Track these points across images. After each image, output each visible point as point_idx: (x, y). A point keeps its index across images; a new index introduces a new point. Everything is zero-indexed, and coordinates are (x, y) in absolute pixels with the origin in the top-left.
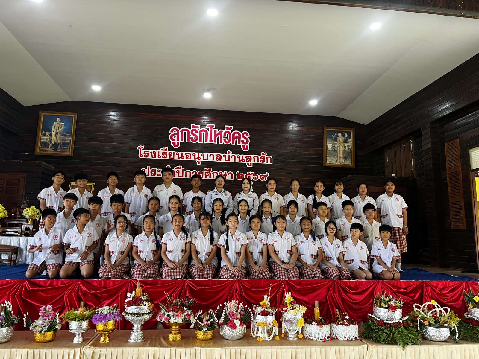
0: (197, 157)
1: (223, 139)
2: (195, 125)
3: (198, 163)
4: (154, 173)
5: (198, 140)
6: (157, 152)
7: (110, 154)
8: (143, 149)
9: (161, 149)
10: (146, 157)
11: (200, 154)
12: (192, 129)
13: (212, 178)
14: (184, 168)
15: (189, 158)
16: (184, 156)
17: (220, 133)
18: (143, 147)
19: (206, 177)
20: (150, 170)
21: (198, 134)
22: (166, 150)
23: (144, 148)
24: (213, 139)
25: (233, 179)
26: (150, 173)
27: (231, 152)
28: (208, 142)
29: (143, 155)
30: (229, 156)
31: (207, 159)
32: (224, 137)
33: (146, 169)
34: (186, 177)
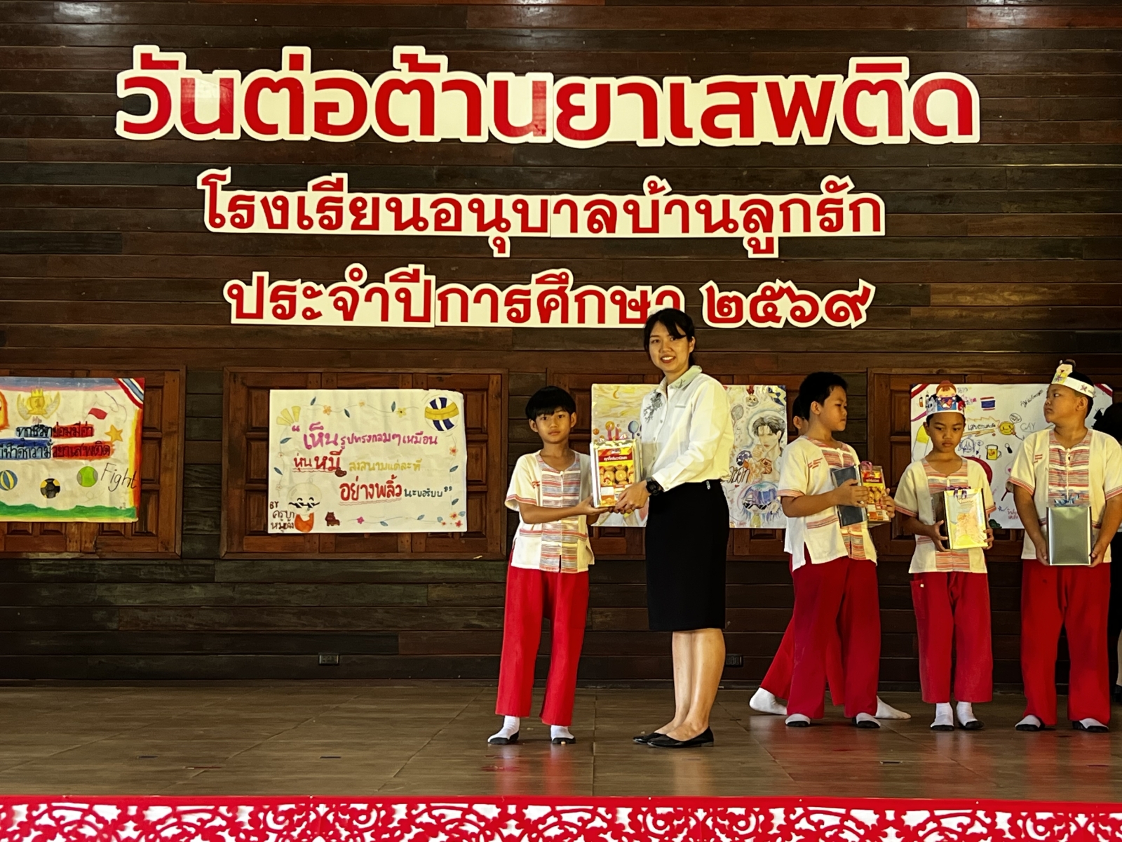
0: (490, 216)
3: (496, 249)
4: (286, 303)
6: (292, 197)
8: (224, 188)
9: (311, 184)
10: (241, 225)
11: (508, 200)
14: (433, 278)
15: (451, 223)
16: (428, 213)
18: (223, 178)
20: (268, 291)
22: (338, 186)
23: (228, 181)
26: (268, 306)
27: (665, 184)
29: (228, 216)
30: (655, 203)
31: (544, 227)
33: (249, 283)
34: (444, 317)
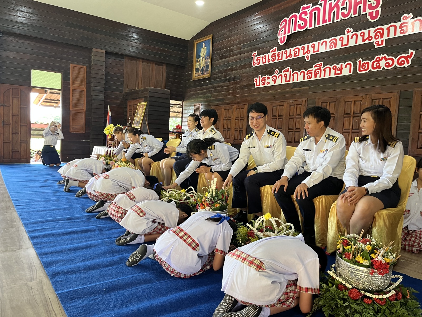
0: (306, 50)
1: (341, 12)
2: (305, 6)
3: (306, 59)
4: (264, 81)
5: (308, 26)
7: (233, 68)
8: (256, 56)
9: (270, 51)
10: (258, 64)
11: (310, 45)
12: (301, 11)
13: (322, 77)
14: (291, 70)
15: (298, 54)
16: (292, 53)
17: (337, 5)
19: (316, 77)
20: (261, 79)
21: (307, 18)
23: (257, 54)
24: (327, 18)
25: (351, 73)
26: (261, 83)
27: (351, 29)
28: (321, 24)
29: (256, 62)
30: (348, 36)
31: (318, 50)
32: (342, 9)
33: (258, 78)
34: (293, 80)
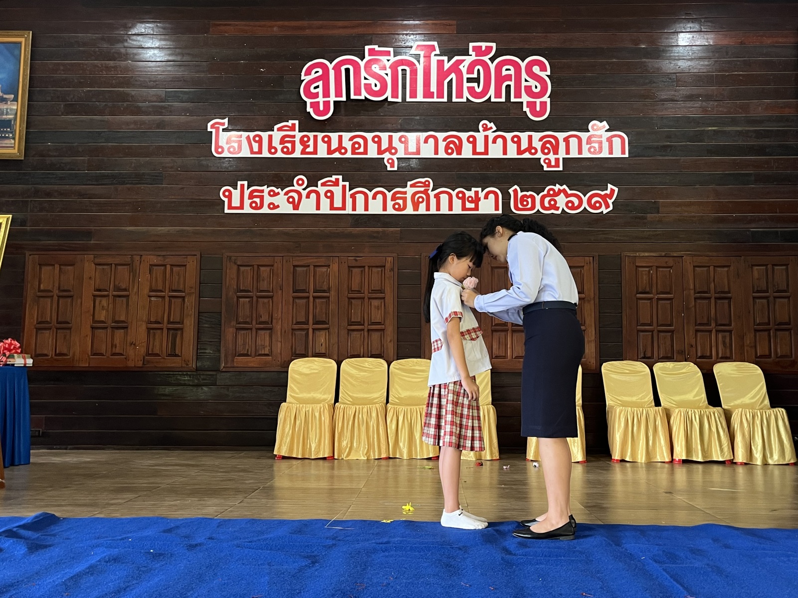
0: (385, 145)
1: (466, 85)
2: (376, 47)
3: (388, 166)
4: (258, 200)
5: (388, 94)
6: (265, 135)
7: (129, 148)
8: (224, 130)
9: (276, 127)
10: (233, 152)
12: (368, 58)
13: (433, 211)
14: (347, 184)
16: (347, 144)
17: (455, 68)
18: (223, 124)
19: (416, 207)
20: (247, 193)
21: (386, 74)
23: (226, 126)
24: (434, 88)
26: (247, 202)
27: (492, 125)
28: (420, 98)
29: (226, 147)
30: (486, 137)
31: (418, 152)
32: (469, 80)
33: (236, 188)
34: (354, 209)
